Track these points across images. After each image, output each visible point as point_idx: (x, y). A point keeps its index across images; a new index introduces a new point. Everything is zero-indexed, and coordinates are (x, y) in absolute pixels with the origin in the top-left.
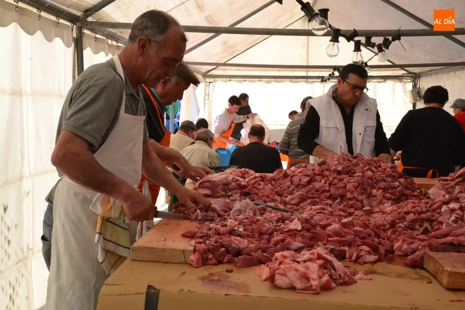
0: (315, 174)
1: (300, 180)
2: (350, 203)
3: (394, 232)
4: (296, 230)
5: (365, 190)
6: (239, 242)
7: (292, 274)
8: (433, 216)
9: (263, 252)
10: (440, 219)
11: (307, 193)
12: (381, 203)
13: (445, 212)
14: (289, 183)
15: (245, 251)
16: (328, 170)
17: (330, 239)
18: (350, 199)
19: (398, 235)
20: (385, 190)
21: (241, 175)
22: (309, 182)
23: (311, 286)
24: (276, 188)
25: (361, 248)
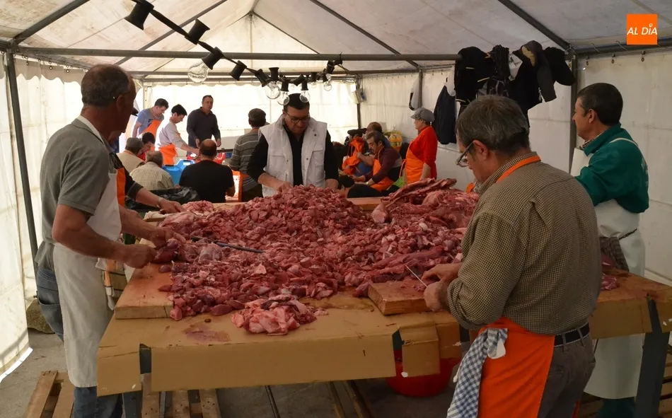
0: (272, 208)
1: (259, 215)
2: (306, 235)
3: (344, 265)
4: (262, 274)
5: (318, 222)
6: (213, 293)
7: (263, 321)
8: (375, 247)
9: (235, 299)
10: (381, 250)
11: (266, 228)
12: (332, 233)
13: (385, 243)
14: (248, 218)
15: (219, 300)
16: (283, 204)
17: (291, 279)
18: (305, 232)
19: (348, 267)
20: (335, 220)
21: (198, 207)
22: (267, 217)
23: (280, 329)
24: (236, 224)
25: (318, 284)
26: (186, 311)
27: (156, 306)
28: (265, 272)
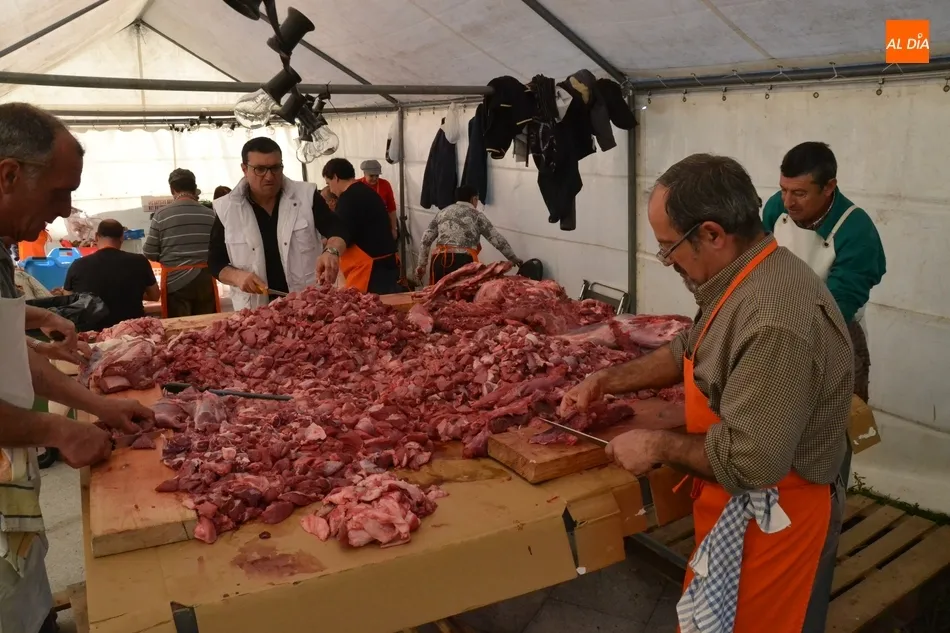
0: (276, 324)
1: (256, 336)
2: (340, 363)
3: (428, 408)
4: (319, 440)
5: (354, 340)
6: (258, 483)
7: (370, 526)
8: (467, 376)
9: (293, 489)
10: (476, 379)
11: (273, 356)
12: (378, 357)
13: (479, 368)
14: (238, 343)
15: (270, 495)
16: (293, 316)
17: (367, 442)
18: (338, 358)
19: (434, 412)
20: (378, 336)
21: (141, 329)
22: (270, 339)
23: (399, 534)
24: (221, 353)
25: (408, 445)
26: (222, 524)
27: (168, 524)
28: (323, 436)
